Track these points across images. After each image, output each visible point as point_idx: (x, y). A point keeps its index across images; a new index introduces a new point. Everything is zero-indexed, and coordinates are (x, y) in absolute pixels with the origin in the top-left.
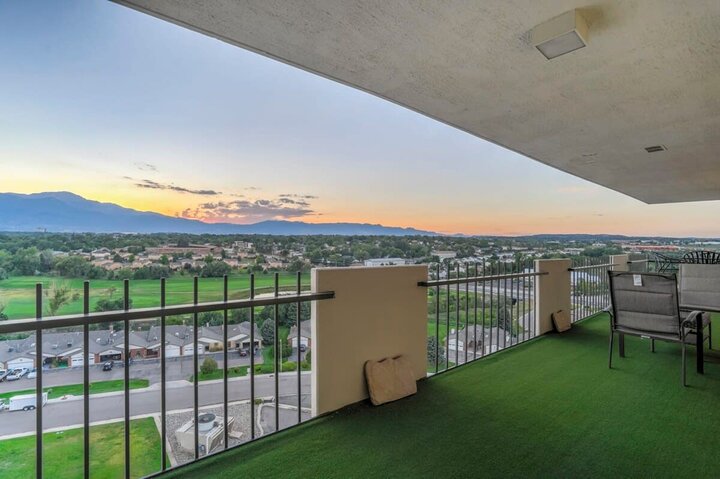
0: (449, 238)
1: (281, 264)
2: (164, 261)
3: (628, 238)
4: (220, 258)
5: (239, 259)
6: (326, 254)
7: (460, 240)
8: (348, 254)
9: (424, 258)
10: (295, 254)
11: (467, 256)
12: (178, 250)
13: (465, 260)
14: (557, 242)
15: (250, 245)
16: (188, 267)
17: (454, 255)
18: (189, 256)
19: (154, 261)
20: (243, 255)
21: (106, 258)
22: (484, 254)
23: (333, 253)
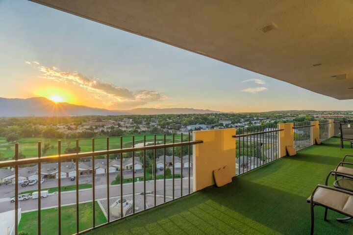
0: (227, 114)
1: (147, 129)
2: (91, 129)
3: (317, 112)
4: (117, 127)
5: (127, 127)
6: (168, 124)
7: (233, 115)
8: (178, 123)
9: (215, 124)
10: (153, 124)
11: (237, 123)
12: (97, 124)
13: (236, 125)
14: (281, 114)
15: (131, 120)
16: (103, 131)
17: (230, 122)
18: (103, 126)
19: (87, 129)
20: (128, 125)
21: (64, 128)
22: (244, 122)
23: (171, 123)
